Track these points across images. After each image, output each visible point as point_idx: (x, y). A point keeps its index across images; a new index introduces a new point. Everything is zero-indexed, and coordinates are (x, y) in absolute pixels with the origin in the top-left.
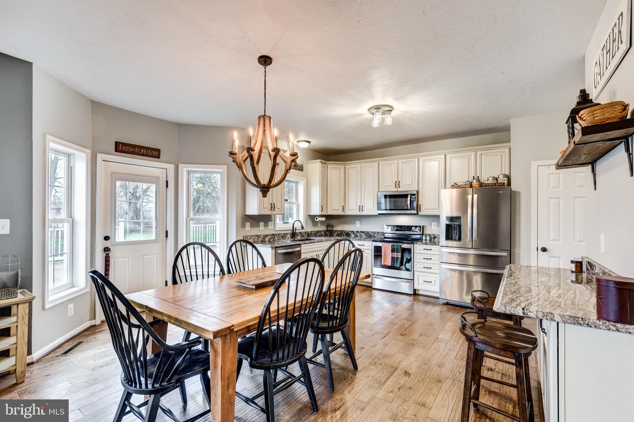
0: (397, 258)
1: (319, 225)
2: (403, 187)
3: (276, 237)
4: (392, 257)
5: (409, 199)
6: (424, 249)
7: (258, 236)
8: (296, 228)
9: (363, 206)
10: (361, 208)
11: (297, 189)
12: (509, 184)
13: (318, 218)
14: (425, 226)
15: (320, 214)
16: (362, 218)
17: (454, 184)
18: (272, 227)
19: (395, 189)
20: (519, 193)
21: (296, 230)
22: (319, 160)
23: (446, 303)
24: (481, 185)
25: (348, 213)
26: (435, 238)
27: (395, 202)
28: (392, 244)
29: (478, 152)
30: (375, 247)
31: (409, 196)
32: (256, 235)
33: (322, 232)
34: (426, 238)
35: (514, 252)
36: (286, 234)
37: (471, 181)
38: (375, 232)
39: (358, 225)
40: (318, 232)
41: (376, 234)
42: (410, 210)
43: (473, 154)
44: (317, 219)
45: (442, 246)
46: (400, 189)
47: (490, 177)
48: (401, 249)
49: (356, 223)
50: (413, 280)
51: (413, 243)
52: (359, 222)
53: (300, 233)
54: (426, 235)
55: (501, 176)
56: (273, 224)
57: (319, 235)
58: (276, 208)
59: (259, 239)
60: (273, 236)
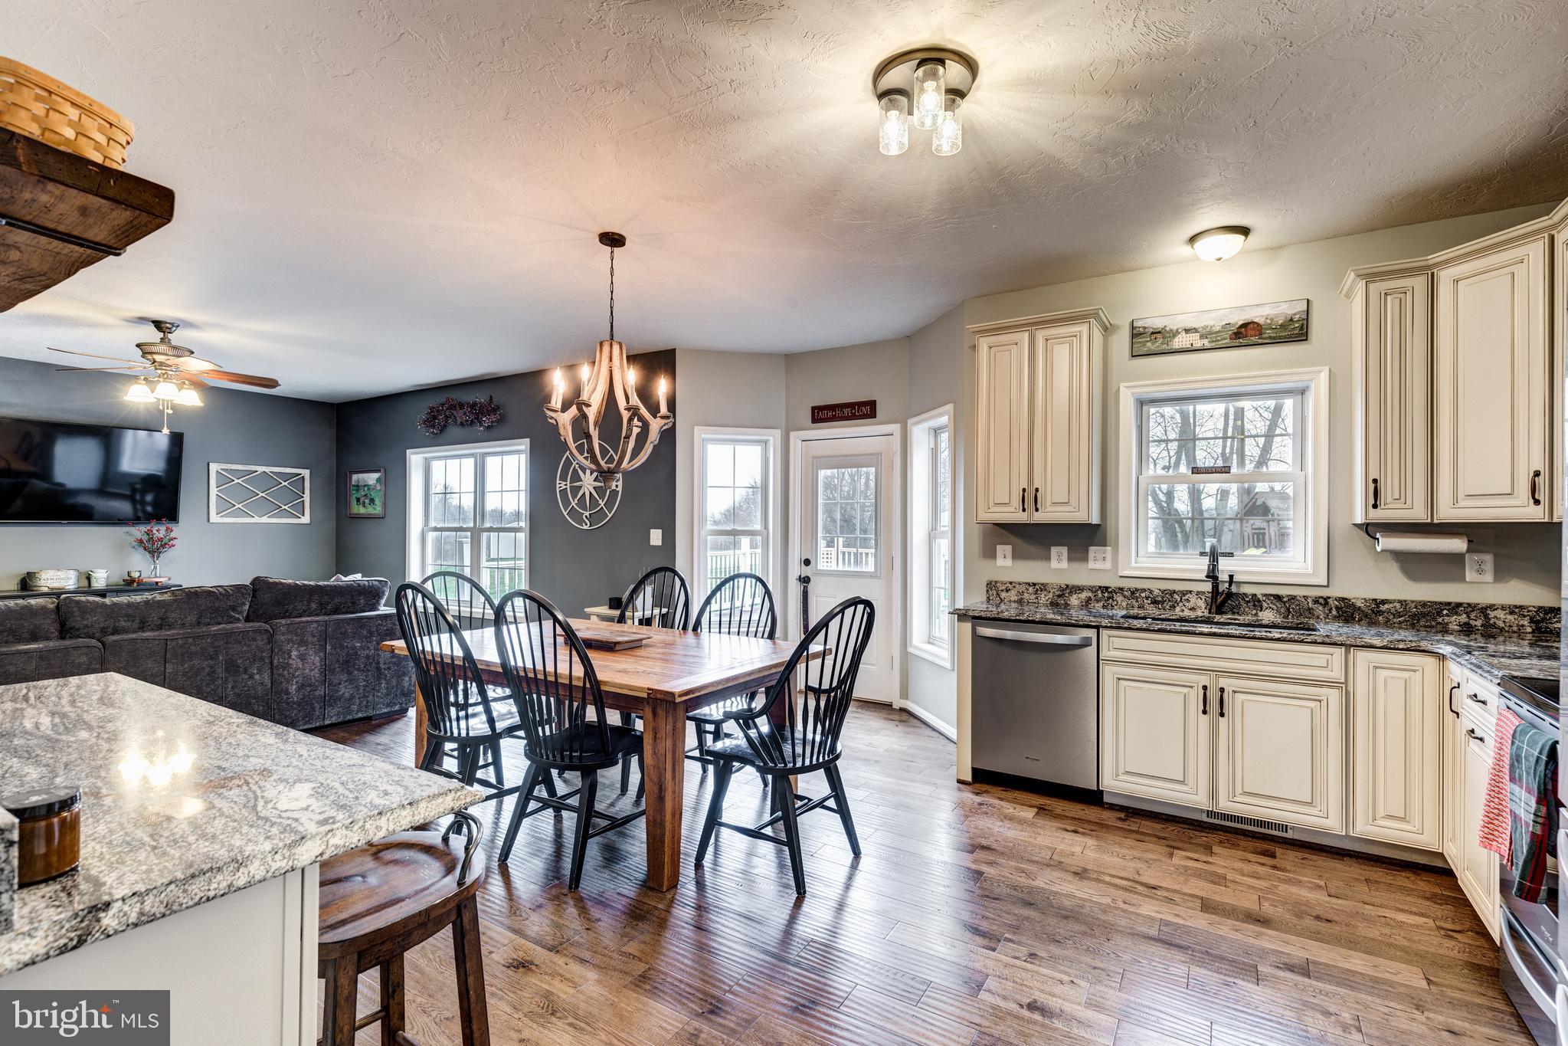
1: (1477, 575)
8: (1231, 577)
13: (1381, 539)
18: (1108, 565)
21: (1233, 582)
22: (1350, 273)
44: (1377, 542)
53: (1277, 597)
56: (1109, 556)
57: (1467, 624)
58: (1049, 503)
59: (1043, 596)
60: (1106, 595)
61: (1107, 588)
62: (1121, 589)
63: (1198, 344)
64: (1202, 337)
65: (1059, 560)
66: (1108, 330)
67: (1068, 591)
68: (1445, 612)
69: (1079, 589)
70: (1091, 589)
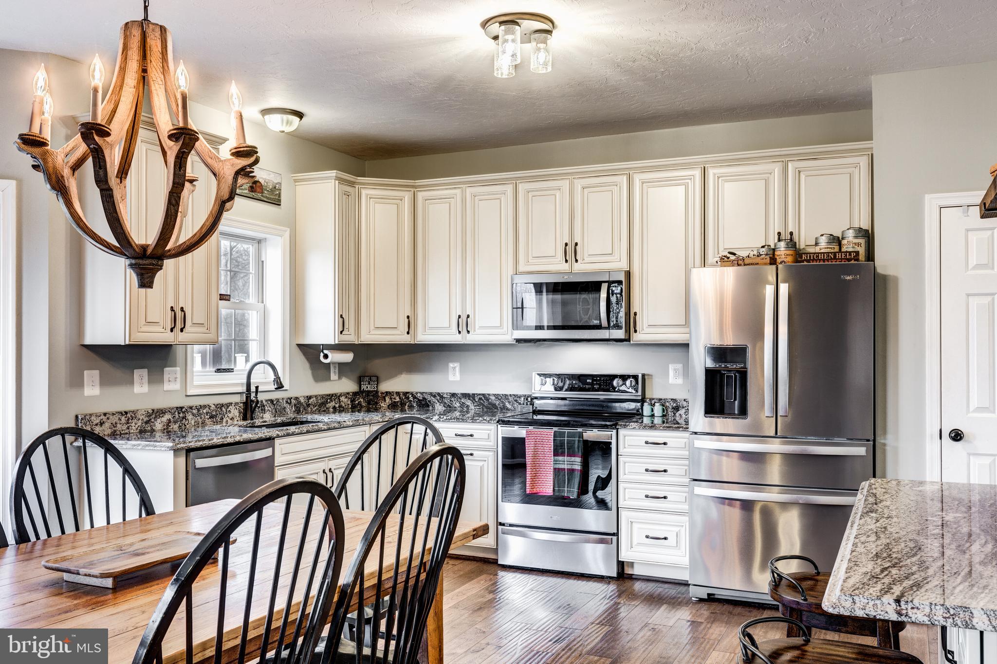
0: (571, 471)
1: (334, 376)
2: (587, 260)
3: (189, 417)
4: (555, 469)
5: (603, 295)
6: (647, 443)
7: (126, 413)
8: (257, 388)
9: (468, 316)
10: (464, 323)
11: (261, 264)
12: (870, 256)
13: (330, 355)
14: (648, 375)
15: (337, 342)
16: (467, 353)
17: (726, 254)
18: (176, 386)
19: (565, 267)
20: (896, 279)
21: (257, 392)
22: (333, 173)
23: (706, 597)
24: (798, 255)
25: (424, 337)
26: (677, 409)
27: (564, 304)
28: (555, 429)
29: (790, 164)
30: (505, 439)
31: (604, 287)
32: (121, 413)
33: (343, 399)
34: (652, 410)
35: (884, 445)
36: (222, 405)
37: (773, 247)
38: (506, 395)
39: (454, 375)
40: (331, 397)
41: (509, 402)
42: (608, 328)
43: (777, 169)
44: (326, 356)
45: (696, 433)
46: (578, 267)
47: (822, 235)
48: (581, 444)
49: (450, 370)
50: (616, 534)
51: (615, 426)
52: (457, 365)
53: (272, 401)
54: (653, 402)
55: (850, 234)
56: (181, 376)
57: (335, 406)
58: (190, 323)
59: (133, 424)
60: (181, 415)
61: (182, 408)
62: (191, 408)
65: (141, 384)
67: (153, 416)
68: (329, 400)
69: (161, 412)
70: (171, 410)
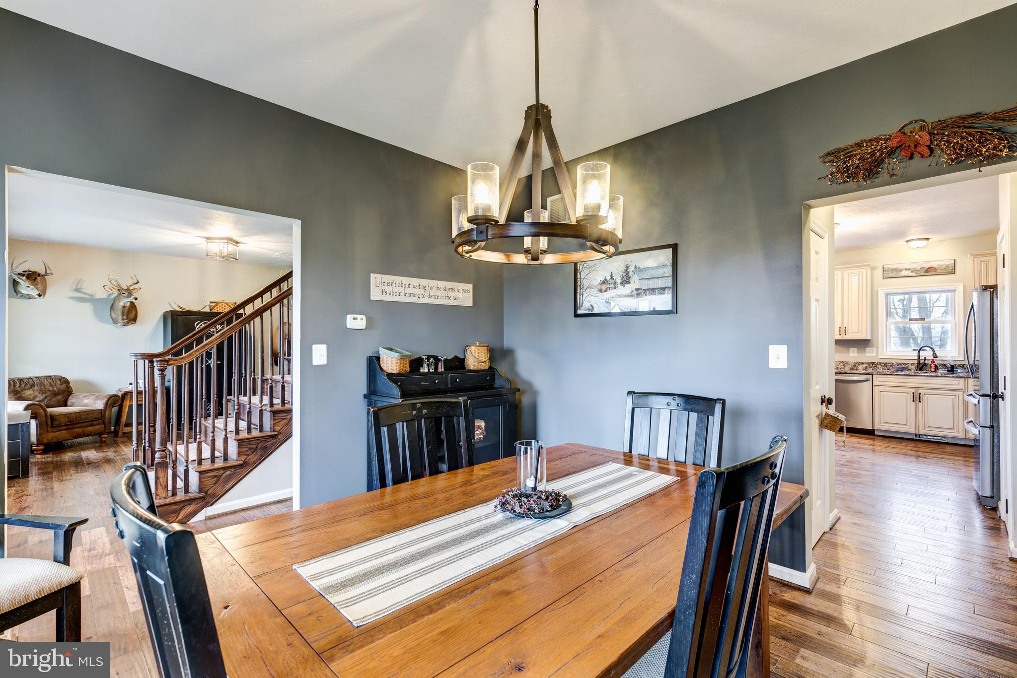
3: (879, 366)
8: (925, 358)
18: (874, 354)
36: (902, 363)
56: (875, 351)
58: (850, 332)
59: (847, 366)
60: (874, 365)
61: (874, 363)
62: (880, 363)
63: (911, 274)
64: (912, 272)
65: (853, 353)
66: (873, 269)
67: (858, 363)
69: (863, 363)
70: (867, 363)
